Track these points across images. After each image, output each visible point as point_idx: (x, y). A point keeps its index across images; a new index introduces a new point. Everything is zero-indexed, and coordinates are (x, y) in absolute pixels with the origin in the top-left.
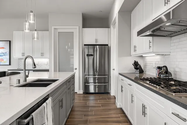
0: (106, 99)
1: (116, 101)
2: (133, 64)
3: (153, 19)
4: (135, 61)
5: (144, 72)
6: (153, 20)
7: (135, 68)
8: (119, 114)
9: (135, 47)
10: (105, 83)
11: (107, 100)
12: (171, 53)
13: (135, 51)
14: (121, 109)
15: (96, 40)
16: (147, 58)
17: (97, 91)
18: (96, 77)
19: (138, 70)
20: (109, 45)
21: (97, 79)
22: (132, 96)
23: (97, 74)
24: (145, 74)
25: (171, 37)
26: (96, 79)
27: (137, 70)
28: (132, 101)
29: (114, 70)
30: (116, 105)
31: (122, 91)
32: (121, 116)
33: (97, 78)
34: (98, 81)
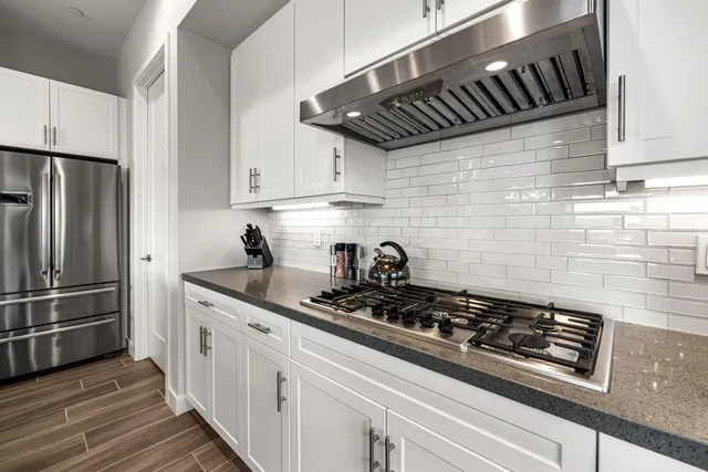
0: (112, 388)
1: (169, 387)
2: (242, 237)
3: (346, 74)
4: (249, 226)
5: (275, 262)
6: (346, 77)
7: (249, 252)
8: (192, 448)
9: (254, 174)
10: (98, 315)
11: (120, 391)
12: (386, 201)
13: (254, 188)
14: (194, 416)
15: (51, 133)
16: (285, 216)
17: (55, 361)
18: (52, 300)
19: (260, 257)
20: (123, 164)
21: (58, 308)
22: (280, 379)
23: (56, 284)
24: (279, 267)
25: (387, 150)
26: (53, 308)
27: (255, 256)
28: (280, 400)
29: (149, 259)
30: (167, 401)
31: (204, 348)
32: (204, 459)
33: (53, 304)
34: (60, 315)
